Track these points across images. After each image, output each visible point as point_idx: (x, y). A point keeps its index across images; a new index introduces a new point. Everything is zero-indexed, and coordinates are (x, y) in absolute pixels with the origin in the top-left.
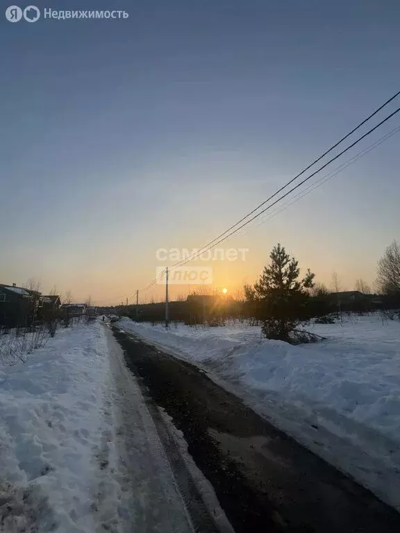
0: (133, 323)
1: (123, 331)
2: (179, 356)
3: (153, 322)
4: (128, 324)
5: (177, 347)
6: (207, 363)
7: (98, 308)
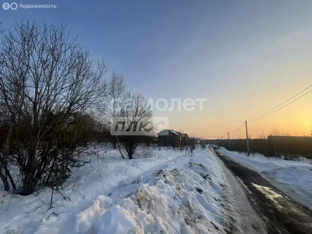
0: (227, 151)
1: (222, 155)
2: (250, 168)
3: (240, 152)
4: (224, 151)
5: (251, 165)
6: (263, 172)
7: (205, 140)
